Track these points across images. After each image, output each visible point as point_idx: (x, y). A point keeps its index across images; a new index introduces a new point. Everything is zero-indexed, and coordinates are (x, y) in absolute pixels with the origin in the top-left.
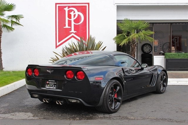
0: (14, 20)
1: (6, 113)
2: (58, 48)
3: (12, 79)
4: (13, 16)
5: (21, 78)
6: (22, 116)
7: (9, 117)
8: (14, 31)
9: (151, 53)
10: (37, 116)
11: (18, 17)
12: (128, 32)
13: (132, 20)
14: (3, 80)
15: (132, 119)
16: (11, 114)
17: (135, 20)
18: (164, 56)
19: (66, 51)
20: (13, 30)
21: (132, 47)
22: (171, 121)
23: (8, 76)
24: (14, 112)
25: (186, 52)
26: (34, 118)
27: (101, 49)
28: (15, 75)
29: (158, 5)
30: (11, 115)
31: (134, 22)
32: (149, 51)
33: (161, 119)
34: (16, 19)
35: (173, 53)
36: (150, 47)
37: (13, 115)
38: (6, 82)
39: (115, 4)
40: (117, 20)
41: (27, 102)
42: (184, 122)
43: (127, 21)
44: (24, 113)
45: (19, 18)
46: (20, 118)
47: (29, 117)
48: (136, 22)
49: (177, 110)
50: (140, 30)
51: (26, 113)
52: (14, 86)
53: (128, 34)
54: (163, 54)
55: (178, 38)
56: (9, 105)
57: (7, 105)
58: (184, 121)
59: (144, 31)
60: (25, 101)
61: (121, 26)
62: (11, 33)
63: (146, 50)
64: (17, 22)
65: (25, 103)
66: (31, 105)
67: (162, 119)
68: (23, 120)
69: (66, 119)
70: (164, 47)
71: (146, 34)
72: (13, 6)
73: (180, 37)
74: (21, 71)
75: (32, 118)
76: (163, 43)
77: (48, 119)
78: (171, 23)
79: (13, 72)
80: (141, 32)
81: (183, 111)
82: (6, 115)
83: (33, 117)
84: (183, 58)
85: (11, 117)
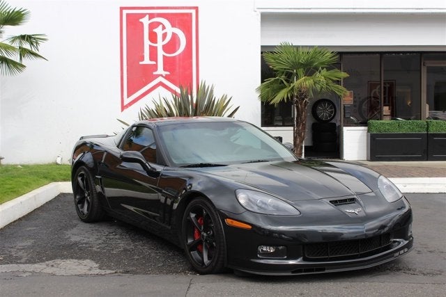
0: (27, 46)
1: (35, 262)
2: (125, 110)
3: (27, 183)
4: (23, 37)
5: (45, 181)
6: (74, 267)
7: (44, 271)
8: (25, 71)
9: (333, 121)
10: (109, 267)
11: (35, 39)
12: (288, 73)
13: (297, 47)
14: (8, 186)
16: (47, 262)
17: (303, 46)
18: (366, 128)
20: (21, 68)
22: (411, 272)
23: (15, 177)
24: (51, 259)
26: (103, 272)
27: (227, 113)
28: (31, 174)
29: (355, 13)
30: (48, 265)
31: (301, 50)
32: (330, 116)
34: (32, 44)
35: (387, 120)
36: (331, 108)
37: (52, 266)
38: (15, 190)
39: (256, 10)
40: (262, 47)
41: (75, 235)
42: (440, 274)
43: (285, 48)
44: (77, 260)
45: (37, 43)
46: (70, 273)
47: (90, 270)
48: (306, 50)
49: (419, 249)
50: (316, 69)
51: (81, 261)
52: (35, 199)
53: (289, 76)
54: (364, 123)
55: (387, 86)
56: (35, 242)
57: (29, 244)
58: (440, 272)
59: (324, 72)
60: (69, 232)
62: (18, 75)
63: (324, 113)
64: (34, 50)
65: (69, 238)
66: (85, 241)
68: (79, 276)
69: (177, 272)
71: (331, 78)
72: (23, 14)
73: (392, 85)
75: (98, 271)
76: (360, 98)
77: (137, 273)
78: (381, 53)
79: (24, 166)
80: (318, 74)
81: (431, 250)
82: (36, 265)
83: (100, 269)
84: (410, 132)
85: (49, 270)
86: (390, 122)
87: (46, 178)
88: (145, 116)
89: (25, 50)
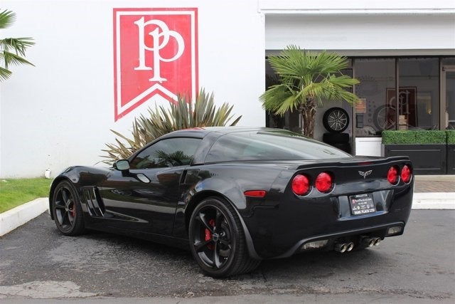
0: (12, 50)
1: (11, 284)
2: (120, 120)
3: (11, 198)
4: (8, 41)
5: (31, 196)
6: (53, 289)
7: (20, 294)
8: (11, 77)
9: (346, 132)
10: (91, 290)
11: (21, 43)
12: (294, 79)
13: (305, 51)
15: (324, 293)
16: (25, 284)
17: (310, 50)
18: (380, 139)
19: (143, 128)
20: (6, 74)
21: (304, 116)
22: (418, 295)
24: (30, 280)
25: (430, 129)
26: (84, 295)
27: (228, 123)
28: (16, 188)
29: (367, 14)
30: (25, 287)
31: (308, 54)
32: (342, 126)
33: (392, 292)
34: (17, 48)
35: (403, 130)
36: (344, 117)
37: (30, 288)
39: (260, 11)
40: (267, 51)
41: (58, 255)
42: (449, 297)
43: (293, 52)
44: (57, 282)
45: (23, 47)
46: (48, 295)
47: (70, 292)
48: (314, 55)
49: (428, 270)
50: (325, 75)
51: (61, 283)
52: (18, 216)
53: (297, 84)
54: (378, 134)
55: (408, 93)
56: (14, 263)
57: (8, 264)
58: (449, 295)
59: (333, 78)
60: (51, 252)
61: (278, 65)
62: (4, 82)
63: (335, 123)
64: (20, 55)
65: (52, 258)
66: (68, 262)
67: (396, 292)
68: (57, 298)
69: (164, 295)
70: (379, 116)
71: (340, 84)
72: (8, 17)
73: (413, 92)
74: (29, 180)
75: (78, 294)
76: (375, 107)
77: (120, 296)
78: (397, 57)
79: (9, 180)
80: (326, 80)
81: (441, 271)
82: (13, 287)
83: (81, 291)
84: (427, 143)
85: (26, 293)
86: (406, 132)
87: (32, 193)
88: (140, 126)
89: (11, 55)
